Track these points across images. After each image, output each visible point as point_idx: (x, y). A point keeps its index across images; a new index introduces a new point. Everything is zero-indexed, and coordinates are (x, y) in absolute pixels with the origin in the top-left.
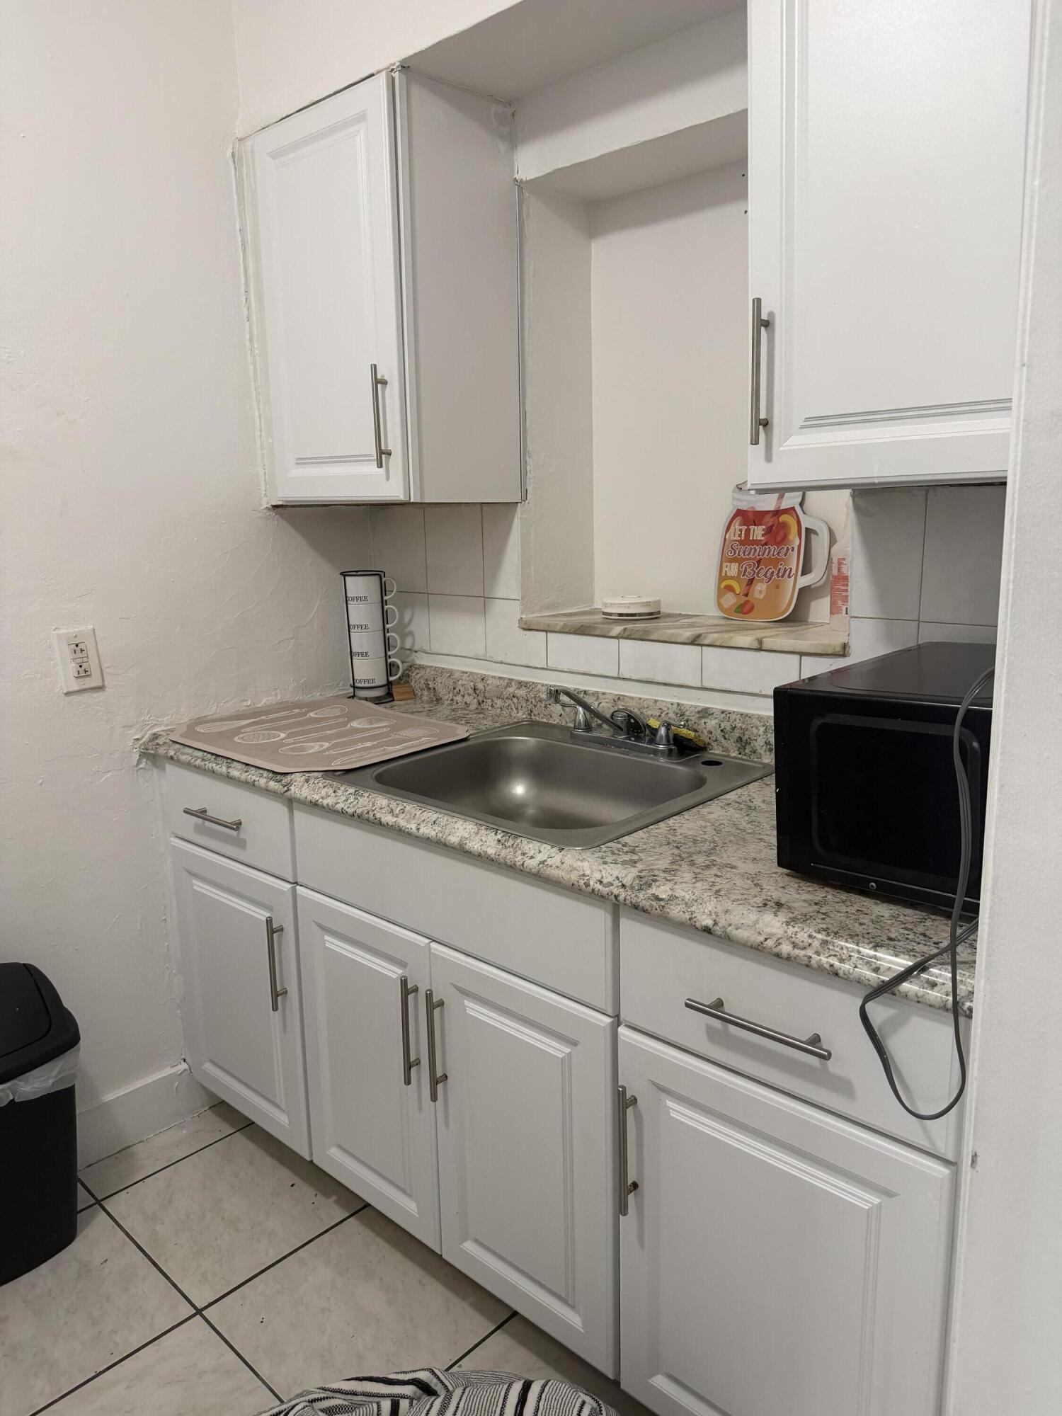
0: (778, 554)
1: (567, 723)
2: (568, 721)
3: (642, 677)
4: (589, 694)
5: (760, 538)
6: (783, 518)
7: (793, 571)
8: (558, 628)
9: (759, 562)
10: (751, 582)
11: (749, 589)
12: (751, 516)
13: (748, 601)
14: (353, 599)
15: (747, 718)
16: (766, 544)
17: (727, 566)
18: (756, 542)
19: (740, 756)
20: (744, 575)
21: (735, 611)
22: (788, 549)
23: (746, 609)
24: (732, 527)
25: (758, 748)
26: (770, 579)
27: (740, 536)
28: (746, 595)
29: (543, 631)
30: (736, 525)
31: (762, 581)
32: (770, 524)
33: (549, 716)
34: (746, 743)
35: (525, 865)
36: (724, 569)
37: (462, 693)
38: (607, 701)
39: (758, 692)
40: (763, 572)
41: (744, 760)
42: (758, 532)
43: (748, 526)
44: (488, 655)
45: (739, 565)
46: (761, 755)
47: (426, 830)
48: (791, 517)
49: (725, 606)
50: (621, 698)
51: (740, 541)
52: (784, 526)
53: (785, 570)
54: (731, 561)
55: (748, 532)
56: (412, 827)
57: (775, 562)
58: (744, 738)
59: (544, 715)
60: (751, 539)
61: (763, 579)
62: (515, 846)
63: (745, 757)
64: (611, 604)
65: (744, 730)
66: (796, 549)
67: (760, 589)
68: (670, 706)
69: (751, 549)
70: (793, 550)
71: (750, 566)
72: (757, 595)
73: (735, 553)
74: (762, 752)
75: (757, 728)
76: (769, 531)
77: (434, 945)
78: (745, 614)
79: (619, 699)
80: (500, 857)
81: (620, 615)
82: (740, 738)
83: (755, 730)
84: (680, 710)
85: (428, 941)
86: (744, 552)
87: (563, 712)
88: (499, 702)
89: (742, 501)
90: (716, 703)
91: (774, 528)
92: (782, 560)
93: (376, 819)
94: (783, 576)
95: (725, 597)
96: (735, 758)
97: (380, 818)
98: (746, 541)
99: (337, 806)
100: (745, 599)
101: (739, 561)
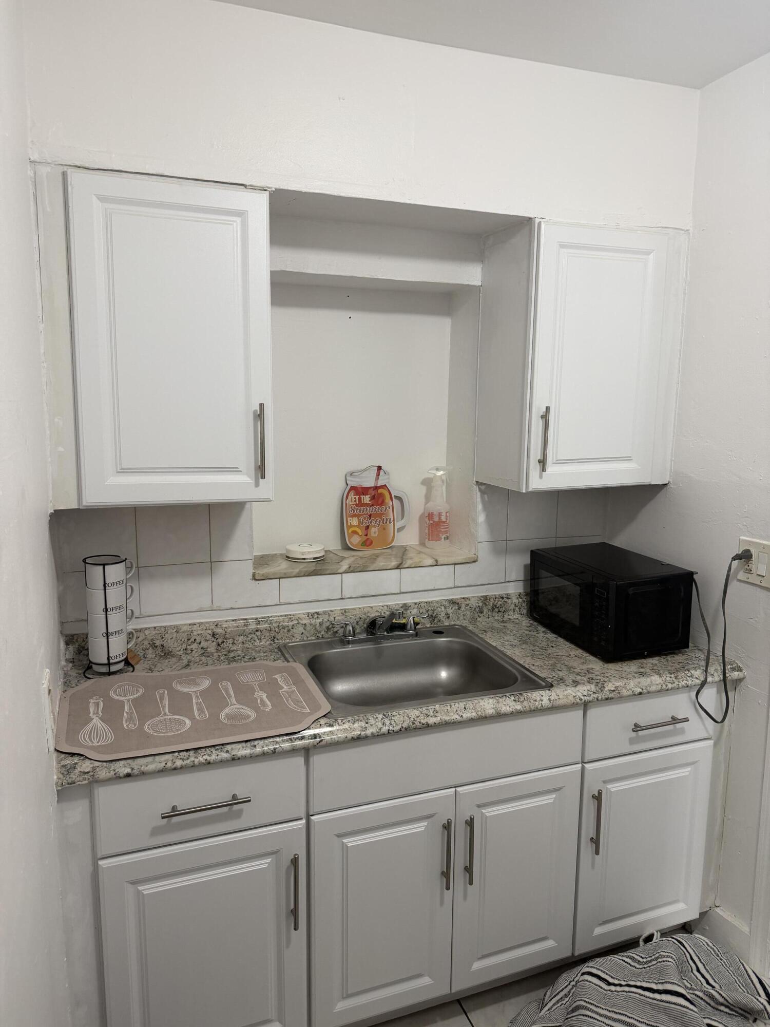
0: (381, 510)
1: (308, 637)
2: (308, 635)
3: (360, 594)
4: (321, 614)
5: (368, 502)
6: (380, 491)
7: (392, 520)
8: (294, 574)
9: (370, 516)
10: (367, 528)
11: (367, 532)
12: (360, 490)
13: (368, 539)
14: (113, 584)
15: (431, 604)
16: (372, 505)
17: (350, 520)
18: (367, 505)
19: (432, 625)
20: (362, 524)
21: (361, 545)
22: (386, 508)
23: (368, 543)
24: (349, 497)
25: (442, 618)
26: (379, 525)
27: (355, 501)
28: (366, 535)
29: (276, 578)
30: (352, 495)
31: (374, 526)
32: (373, 494)
33: (291, 637)
34: (435, 617)
35: (544, 706)
36: (349, 521)
37: (198, 641)
38: (338, 615)
39: (433, 588)
40: (374, 521)
41: (435, 627)
42: (366, 499)
43: (360, 496)
44: (215, 606)
45: (358, 518)
46: (443, 621)
47: (467, 715)
48: (385, 490)
49: (355, 544)
50: (347, 611)
51: (356, 504)
52: (381, 495)
53: (387, 520)
54: (353, 516)
55: (360, 499)
56: (456, 717)
57: (380, 515)
58: (434, 615)
59: (287, 637)
60: (363, 503)
61: (375, 525)
62: (526, 699)
63: (435, 625)
64: (309, 552)
65: (433, 611)
66: (391, 508)
67: (374, 531)
68: (382, 608)
69: (364, 509)
70: (389, 508)
71: (365, 518)
72: (373, 535)
73: (354, 511)
74: (444, 620)
75: (440, 608)
76: (373, 498)
77: (458, 789)
78: (367, 546)
79: (345, 611)
80: (527, 708)
81: (314, 558)
82: (432, 615)
83: (439, 609)
84: (390, 608)
85: (454, 789)
86: (360, 511)
87: (304, 631)
88: (241, 639)
89: (354, 481)
90: (408, 599)
91: (376, 496)
92: (384, 514)
93: (423, 724)
94: (386, 523)
95: (353, 538)
96: (431, 627)
97: (427, 723)
98: (360, 504)
99: (382, 730)
100: (365, 538)
101: (358, 516)
